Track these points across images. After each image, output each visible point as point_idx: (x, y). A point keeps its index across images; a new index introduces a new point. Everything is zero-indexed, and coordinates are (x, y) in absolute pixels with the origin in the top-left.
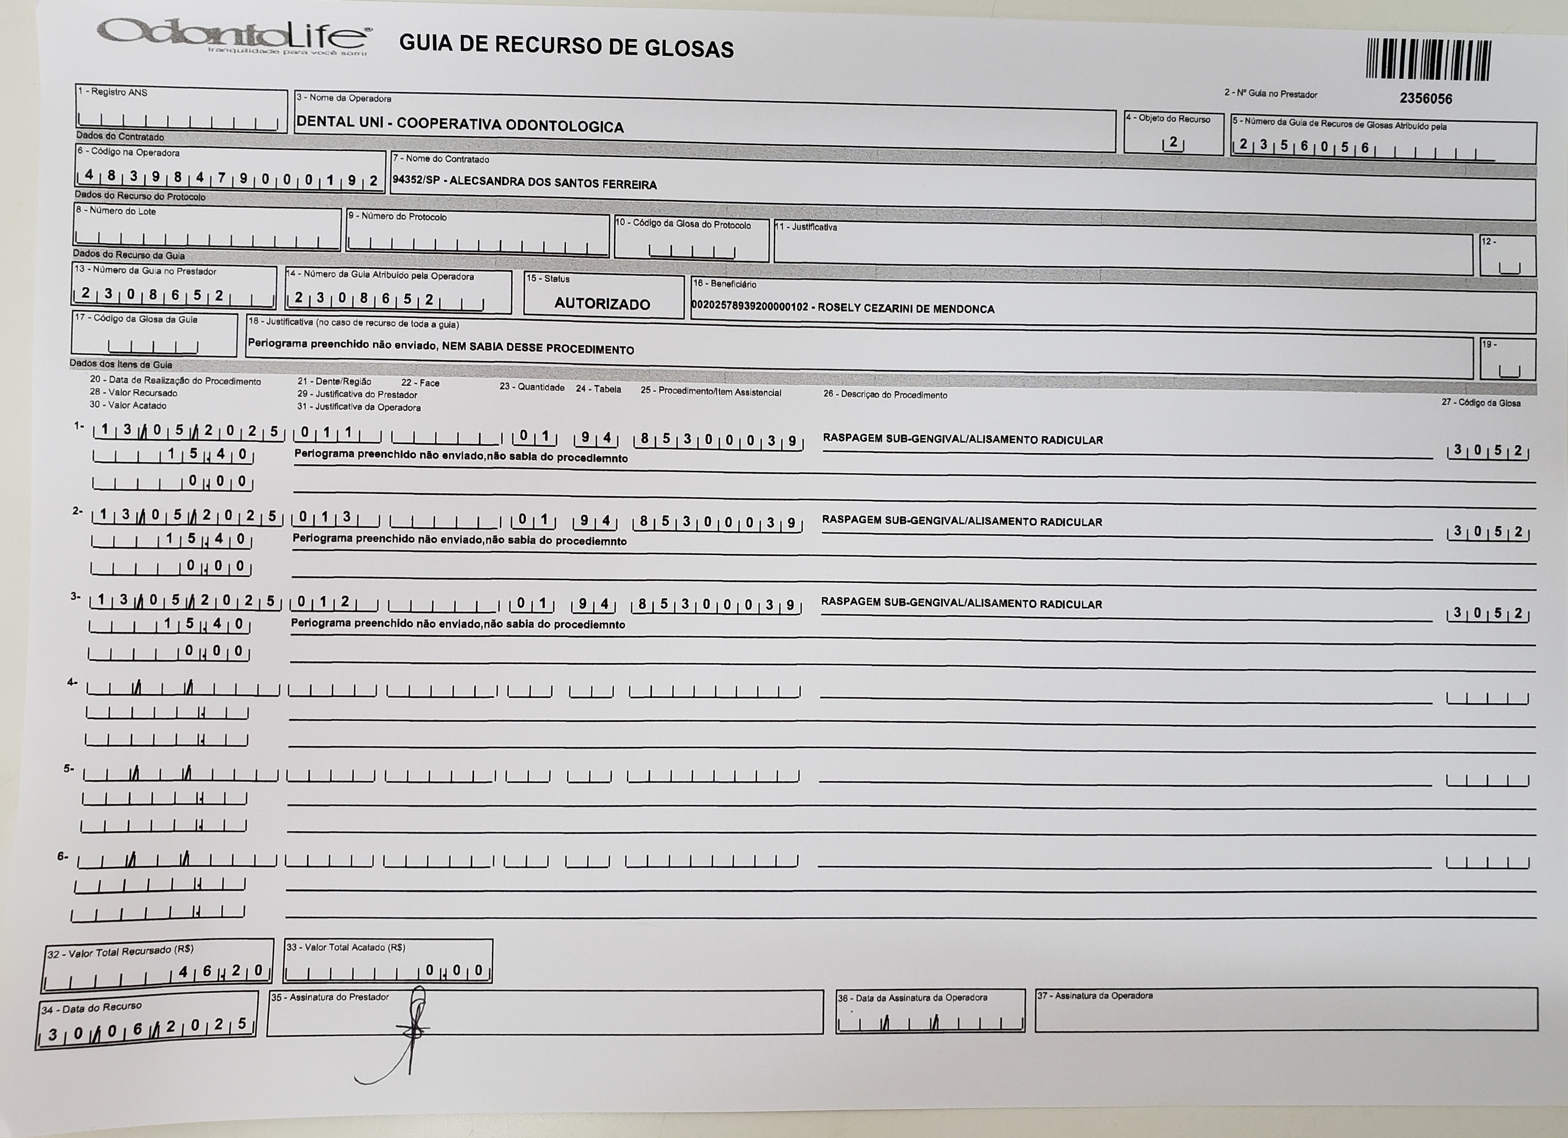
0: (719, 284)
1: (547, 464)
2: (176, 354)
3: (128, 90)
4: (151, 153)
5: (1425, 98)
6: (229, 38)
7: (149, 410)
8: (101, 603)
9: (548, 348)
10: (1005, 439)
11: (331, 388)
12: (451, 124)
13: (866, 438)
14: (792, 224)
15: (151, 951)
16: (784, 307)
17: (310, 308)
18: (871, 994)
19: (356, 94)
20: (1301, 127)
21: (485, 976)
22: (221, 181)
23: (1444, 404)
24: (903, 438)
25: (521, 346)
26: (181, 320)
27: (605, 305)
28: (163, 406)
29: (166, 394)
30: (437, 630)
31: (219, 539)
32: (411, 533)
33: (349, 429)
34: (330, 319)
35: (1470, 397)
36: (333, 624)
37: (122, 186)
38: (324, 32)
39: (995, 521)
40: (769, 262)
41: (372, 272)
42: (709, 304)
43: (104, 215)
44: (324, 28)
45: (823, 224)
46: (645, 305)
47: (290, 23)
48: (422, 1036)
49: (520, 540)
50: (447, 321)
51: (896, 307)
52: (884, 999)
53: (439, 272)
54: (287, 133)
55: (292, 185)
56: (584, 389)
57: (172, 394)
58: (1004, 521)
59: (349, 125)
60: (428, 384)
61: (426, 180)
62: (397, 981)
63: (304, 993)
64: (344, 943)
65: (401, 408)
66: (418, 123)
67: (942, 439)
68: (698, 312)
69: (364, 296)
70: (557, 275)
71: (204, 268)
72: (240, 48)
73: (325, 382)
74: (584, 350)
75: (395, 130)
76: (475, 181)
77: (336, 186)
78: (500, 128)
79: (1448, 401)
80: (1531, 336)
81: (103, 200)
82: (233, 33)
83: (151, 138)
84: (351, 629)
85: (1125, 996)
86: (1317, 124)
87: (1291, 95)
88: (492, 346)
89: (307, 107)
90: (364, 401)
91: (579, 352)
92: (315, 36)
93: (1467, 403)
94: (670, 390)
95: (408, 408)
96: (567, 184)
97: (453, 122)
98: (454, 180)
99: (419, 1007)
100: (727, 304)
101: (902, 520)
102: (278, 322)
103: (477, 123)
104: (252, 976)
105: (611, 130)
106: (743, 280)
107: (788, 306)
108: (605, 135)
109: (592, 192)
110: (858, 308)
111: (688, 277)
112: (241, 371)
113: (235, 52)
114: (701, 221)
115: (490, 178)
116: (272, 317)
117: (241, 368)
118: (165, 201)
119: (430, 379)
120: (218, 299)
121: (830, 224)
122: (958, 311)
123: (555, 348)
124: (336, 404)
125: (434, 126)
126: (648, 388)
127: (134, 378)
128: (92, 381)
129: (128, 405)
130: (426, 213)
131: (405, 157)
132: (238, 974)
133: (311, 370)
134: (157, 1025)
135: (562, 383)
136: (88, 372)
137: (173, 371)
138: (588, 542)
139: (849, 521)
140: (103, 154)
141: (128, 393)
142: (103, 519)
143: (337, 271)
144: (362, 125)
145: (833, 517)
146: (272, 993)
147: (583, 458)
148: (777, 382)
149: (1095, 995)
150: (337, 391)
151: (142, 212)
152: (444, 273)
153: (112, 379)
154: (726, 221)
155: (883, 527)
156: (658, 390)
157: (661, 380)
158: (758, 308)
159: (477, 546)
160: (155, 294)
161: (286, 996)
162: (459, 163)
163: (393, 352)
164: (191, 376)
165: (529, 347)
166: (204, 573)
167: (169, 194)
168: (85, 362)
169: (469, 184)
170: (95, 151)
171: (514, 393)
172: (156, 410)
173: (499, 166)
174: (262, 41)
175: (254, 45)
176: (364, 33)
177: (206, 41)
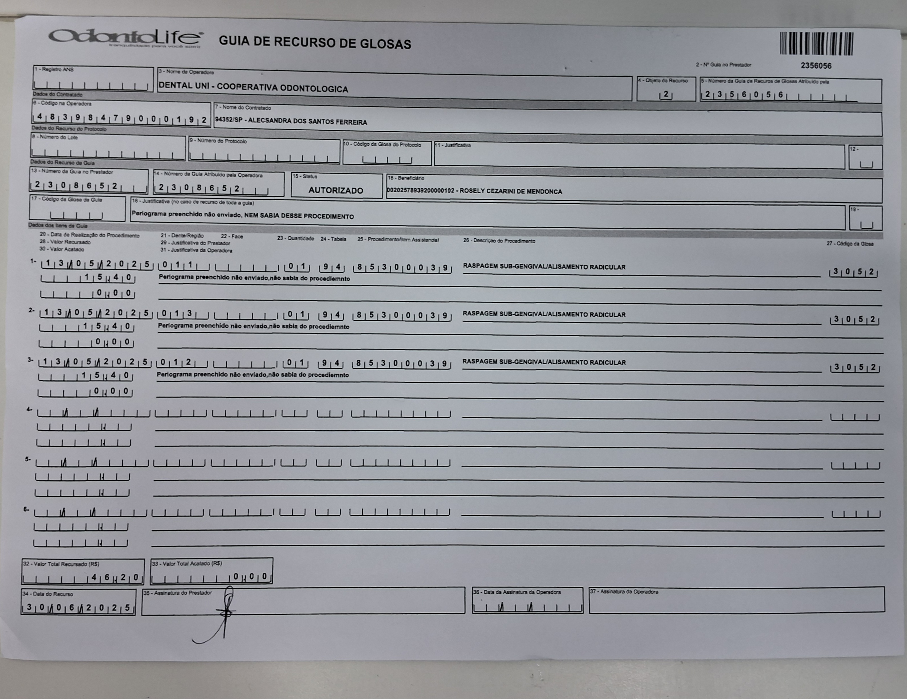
0: (403, 178)
1: (304, 282)
2: (89, 220)
3: (62, 68)
4: (75, 104)
5: (816, 66)
6: (121, 39)
7: (74, 252)
8: (45, 364)
9: (305, 216)
10: (569, 267)
11: (180, 239)
12: (248, 87)
13: (488, 266)
14: (445, 144)
15: (77, 565)
16: (441, 190)
17: (168, 193)
18: (493, 589)
19: (194, 70)
20: (742, 83)
21: (268, 579)
22: (115, 120)
23: (828, 245)
24: (510, 266)
25: (290, 215)
26: (93, 200)
27: (338, 191)
28: (82, 250)
29: (84, 243)
30: (242, 378)
31: (115, 326)
32: (226, 322)
33: (190, 263)
34: (180, 200)
35: (844, 241)
36: (181, 375)
37: (59, 123)
38: (176, 35)
39: (564, 314)
40: (431, 165)
41: (204, 173)
42: (397, 190)
43: (48, 140)
44: (176, 33)
45: (463, 143)
46: (360, 191)
47: (157, 30)
48: (232, 616)
49: (289, 326)
50: (247, 201)
51: (505, 190)
52: (500, 593)
53: (242, 173)
54: (153, 92)
55: (157, 122)
56: (325, 239)
57: (87, 242)
58: (569, 314)
59: (189, 87)
60: (236, 237)
61: (235, 120)
62: (216, 583)
63: (162, 591)
64: (186, 561)
65: (221, 251)
66: (229, 86)
67: (532, 266)
68: (391, 195)
69: (199, 187)
70: (310, 174)
71: (105, 170)
72: (128, 44)
73: (177, 236)
74: (326, 217)
75: (216, 90)
76: (263, 120)
77: (182, 123)
78: (277, 90)
79: (830, 243)
80: (879, 204)
81: (47, 131)
82: (124, 36)
83: (76, 95)
84: (192, 378)
85: (642, 592)
86: (751, 81)
87: (736, 65)
88: (273, 215)
89: (165, 77)
90: (199, 247)
91: (323, 218)
92: (171, 37)
93: (842, 244)
94: (374, 239)
95: (225, 251)
96: (316, 122)
97: (250, 86)
98: (250, 120)
99: (229, 598)
100: (407, 190)
101: (510, 314)
102: (149, 201)
103: (263, 87)
104: (132, 581)
105: (341, 91)
106: (416, 176)
107: (442, 190)
108: (337, 94)
109: (330, 127)
110: (483, 191)
111: (385, 175)
112: (128, 229)
113: (124, 46)
114: (392, 143)
115: (272, 119)
116: (146, 199)
117: (127, 228)
118: (83, 132)
119: (237, 234)
120: (114, 188)
121: (467, 143)
122: (541, 193)
123: (309, 216)
124: (183, 249)
125: (238, 88)
126: (362, 238)
127: (65, 234)
128: (41, 235)
129: (61, 249)
130: (235, 139)
131: (222, 106)
132: (124, 580)
133: (168, 229)
134: (82, 607)
135: (313, 236)
136: (39, 230)
137: (88, 230)
138: (327, 327)
139: (479, 315)
140: (48, 105)
141: (61, 242)
142: (46, 315)
143: (184, 172)
144: (197, 88)
145: (469, 312)
146: (144, 590)
147: (324, 279)
148: (436, 234)
149: (624, 592)
150: (184, 241)
151: (70, 138)
152: (245, 173)
153: (53, 234)
154: (407, 143)
155: (498, 318)
156: (367, 239)
157: (370, 233)
158: (425, 192)
159: (264, 330)
160: (77, 185)
161: (152, 593)
162: (253, 110)
163: (216, 219)
164: (98, 232)
165: (294, 216)
166: (106, 346)
167: (85, 127)
168: (37, 224)
169: (260, 122)
170: (43, 103)
171: (285, 242)
172: (78, 252)
173: (276, 112)
174: (140, 40)
175: (136, 42)
176: (199, 35)
177: (109, 41)
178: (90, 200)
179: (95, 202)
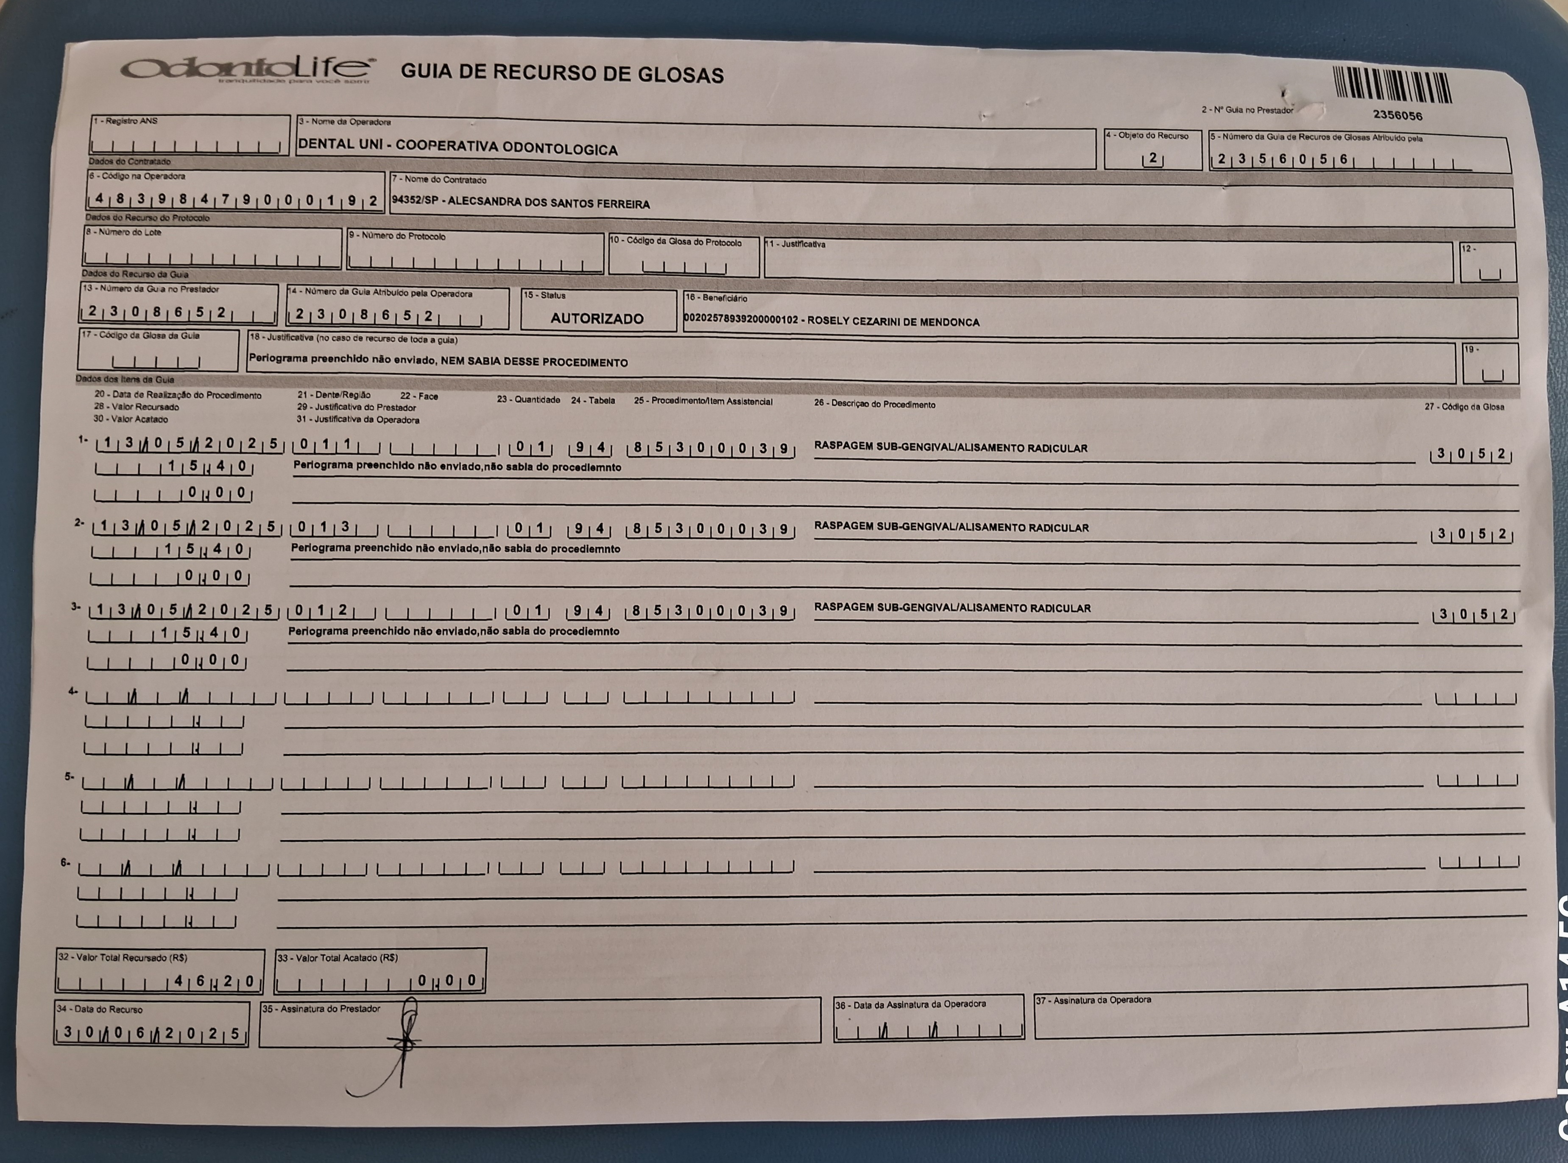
0: (711, 298)
1: (543, 474)
2: (177, 369)
3: (139, 118)
4: (158, 177)
5: (1398, 115)
6: (239, 71)
8: (99, 615)
9: (545, 362)
10: (993, 448)
11: (330, 401)
12: (449, 145)
13: (857, 447)
14: (781, 241)
15: (149, 959)
16: (775, 319)
17: (310, 324)
18: (869, 1001)
19: (357, 118)
20: (1279, 141)
21: (478, 986)
22: (225, 202)
23: (1427, 409)
24: (894, 446)
25: (518, 360)
26: (184, 335)
27: (600, 320)
28: (164, 420)
29: (167, 408)
30: (434, 638)
31: (217, 549)
32: (409, 542)
33: (347, 441)
34: (330, 335)
35: (1453, 402)
36: (330, 632)
37: (130, 209)
38: (330, 64)
39: (985, 527)
40: (759, 277)
41: (372, 289)
42: (702, 317)
43: (112, 236)
44: (331, 60)
45: (812, 241)
46: (639, 319)
47: (298, 57)
48: (414, 1049)
49: (516, 549)
50: (445, 337)
51: (883, 320)
52: (882, 1007)
53: (438, 290)
54: (289, 155)
55: (294, 206)
56: (579, 401)
57: (174, 408)
58: (994, 528)
59: (349, 147)
60: (427, 397)
61: (425, 200)
62: (388, 992)
63: (294, 1005)
64: (335, 953)
65: (400, 421)
66: (417, 145)
67: (930, 447)
68: (690, 325)
69: (364, 313)
70: (553, 292)
71: (207, 286)
72: (249, 78)
73: (325, 395)
74: (580, 364)
75: (394, 151)
76: (473, 201)
77: (336, 206)
78: (497, 150)
79: (1430, 405)
80: (1513, 341)
81: (111, 222)
82: (243, 67)
83: (159, 162)
84: (349, 638)
85: (1124, 1000)
86: (1294, 138)
87: (1268, 111)
88: (490, 361)
89: (309, 131)
90: (363, 414)
91: (575, 365)
92: (321, 67)
93: (1451, 407)
94: (663, 401)
95: (407, 421)
96: (563, 205)
97: (451, 144)
98: (452, 200)
99: (410, 1019)
100: (719, 317)
101: (894, 527)
102: (279, 338)
103: (474, 145)
104: (244, 987)
105: (606, 153)
106: (734, 295)
107: (778, 320)
108: (599, 158)
109: (587, 212)
110: (846, 321)
111: (680, 292)
112: (241, 385)
113: (243, 81)
114: (693, 239)
115: (488, 199)
116: (273, 333)
117: (242, 382)
118: (171, 222)
119: (429, 393)
120: (220, 316)
121: (818, 241)
122: (945, 325)
123: (551, 362)
124: (336, 417)
125: (432, 148)
126: (641, 399)
127: (137, 393)
128: (97, 396)
129: (130, 419)
130: (425, 233)
131: (404, 178)
132: (230, 985)
133: (311, 383)
134: (157, 1032)
135: (557, 395)
136: (92, 388)
137: (175, 386)
138: (583, 550)
139: (841, 528)
140: (113, 179)
141: (130, 407)
142: (104, 530)
143: (338, 289)
144: (362, 147)
145: (825, 523)
146: (263, 1004)
147: (578, 468)
148: (768, 391)
149: (1093, 1001)
150: (336, 404)
151: (148, 233)
152: (442, 290)
153: (116, 394)
154: (718, 239)
155: (875, 533)
156: (651, 400)
157: (655, 391)
158: (749, 321)
159: (473, 555)
160: (158, 312)
161: (277, 1010)
162: (457, 184)
163: (392, 367)
164: (192, 390)
165: (525, 361)
166: (203, 583)
167: (174, 215)
168: (90, 378)
169: (467, 204)
170: (105, 176)
171: (511, 405)
172: (158, 423)
173: (496, 186)
174: (269, 72)
175: (263, 75)
176: (368, 63)
177: (218, 74)
178: (180, 336)
179: (188, 339)
